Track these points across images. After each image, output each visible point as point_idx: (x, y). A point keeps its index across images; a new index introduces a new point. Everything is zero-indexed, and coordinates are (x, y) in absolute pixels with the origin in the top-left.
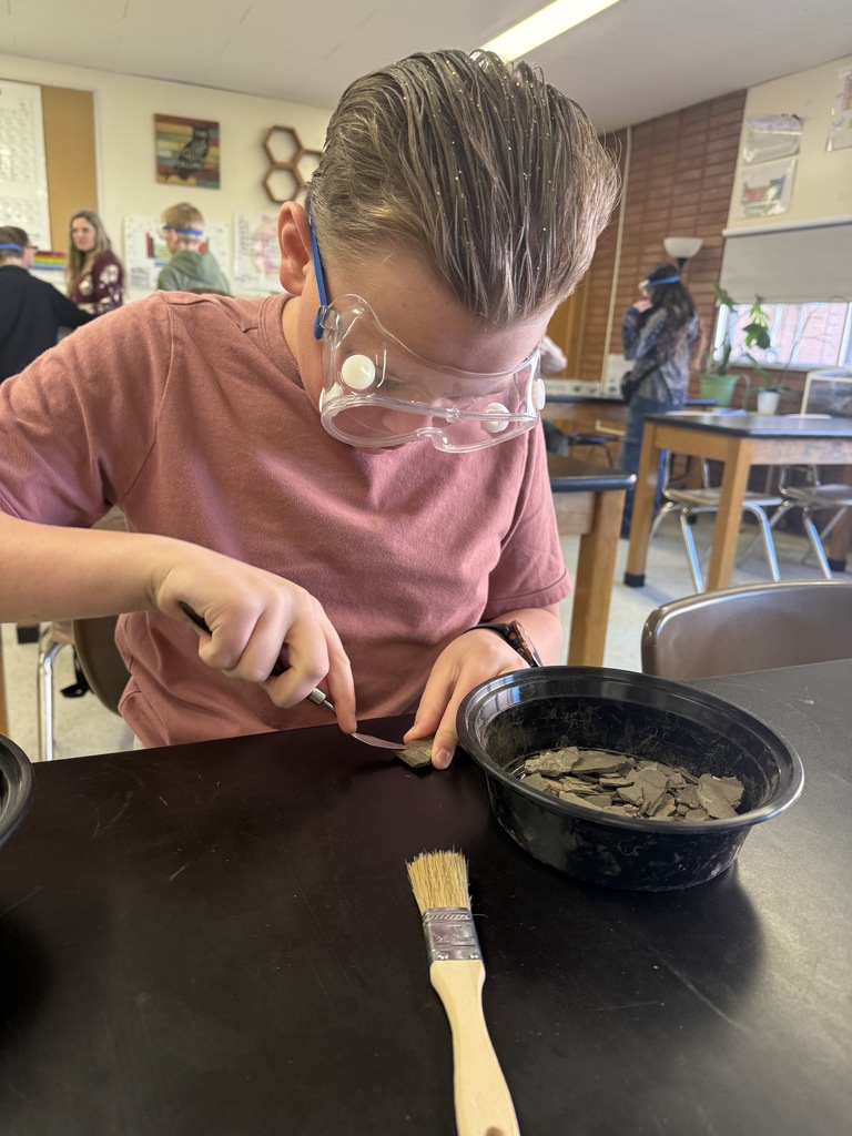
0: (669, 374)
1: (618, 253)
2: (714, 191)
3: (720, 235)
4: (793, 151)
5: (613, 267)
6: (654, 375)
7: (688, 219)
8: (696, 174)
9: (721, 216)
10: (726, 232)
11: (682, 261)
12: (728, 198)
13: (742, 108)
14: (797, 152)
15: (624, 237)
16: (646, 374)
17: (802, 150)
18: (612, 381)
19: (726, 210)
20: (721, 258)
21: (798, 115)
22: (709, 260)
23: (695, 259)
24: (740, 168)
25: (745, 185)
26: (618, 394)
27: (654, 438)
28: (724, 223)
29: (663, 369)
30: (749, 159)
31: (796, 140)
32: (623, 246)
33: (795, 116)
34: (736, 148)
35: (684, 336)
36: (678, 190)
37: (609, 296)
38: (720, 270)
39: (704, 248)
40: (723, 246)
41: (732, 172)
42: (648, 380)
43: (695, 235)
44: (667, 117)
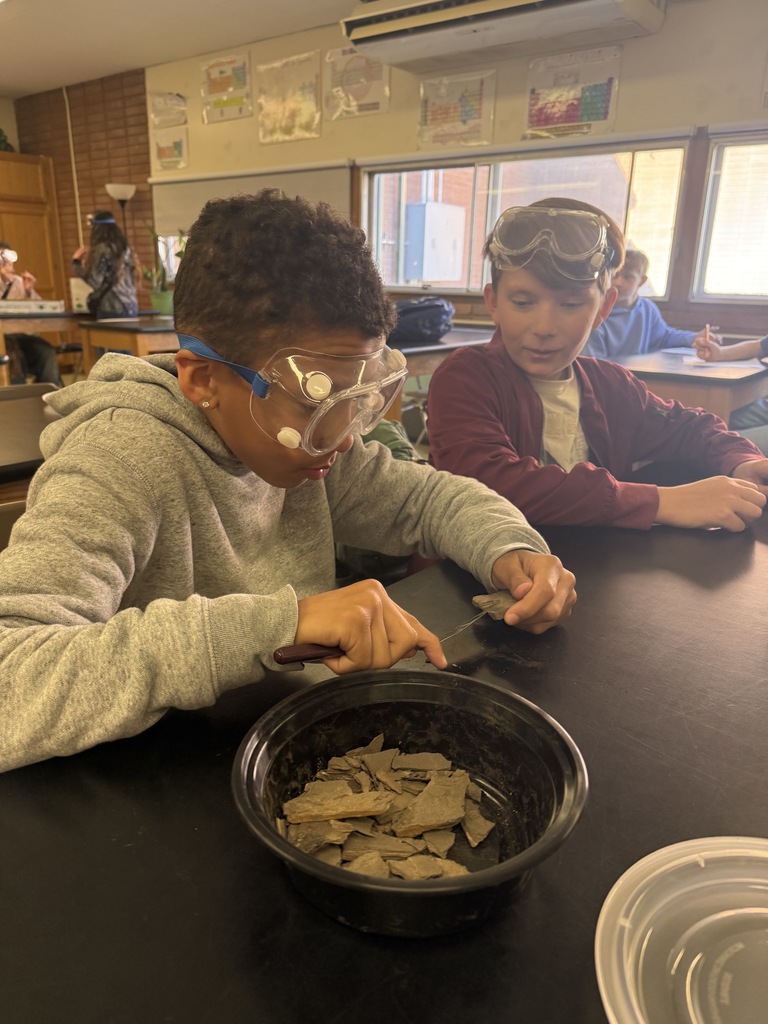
0: (120, 293)
1: (77, 194)
2: (137, 147)
3: (146, 182)
4: (183, 120)
5: (74, 205)
6: (109, 294)
7: (124, 169)
8: (121, 132)
9: (145, 168)
10: (150, 180)
11: (122, 202)
12: (147, 153)
13: (143, 83)
14: (186, 122)
15: (78, 180)
16: (104, 293)
17: (189, 120)
18: (77, 299)
19: (147, 163)
20: (151, 201)
21: (182, 94)
22: (142, 203)
23: (133, 200)
24: (151, 131)
25: (157, 144)
26: (85, 309)
27: (89, 339)
28: (148, 173)
29: (114, 289)
30: (157, 123)
31: (183, 113)
32: (79, 188)
33: (178, 95)
34: (145, 114)
35: (123, 266)
36: (111, 144)
37: (77, 230)
38: (152, 209)
39: (138, 192)
40: (151, 191)
41: (146, 133)
42: (106, 297)
43: (130, 182)
44: (91, 83)
